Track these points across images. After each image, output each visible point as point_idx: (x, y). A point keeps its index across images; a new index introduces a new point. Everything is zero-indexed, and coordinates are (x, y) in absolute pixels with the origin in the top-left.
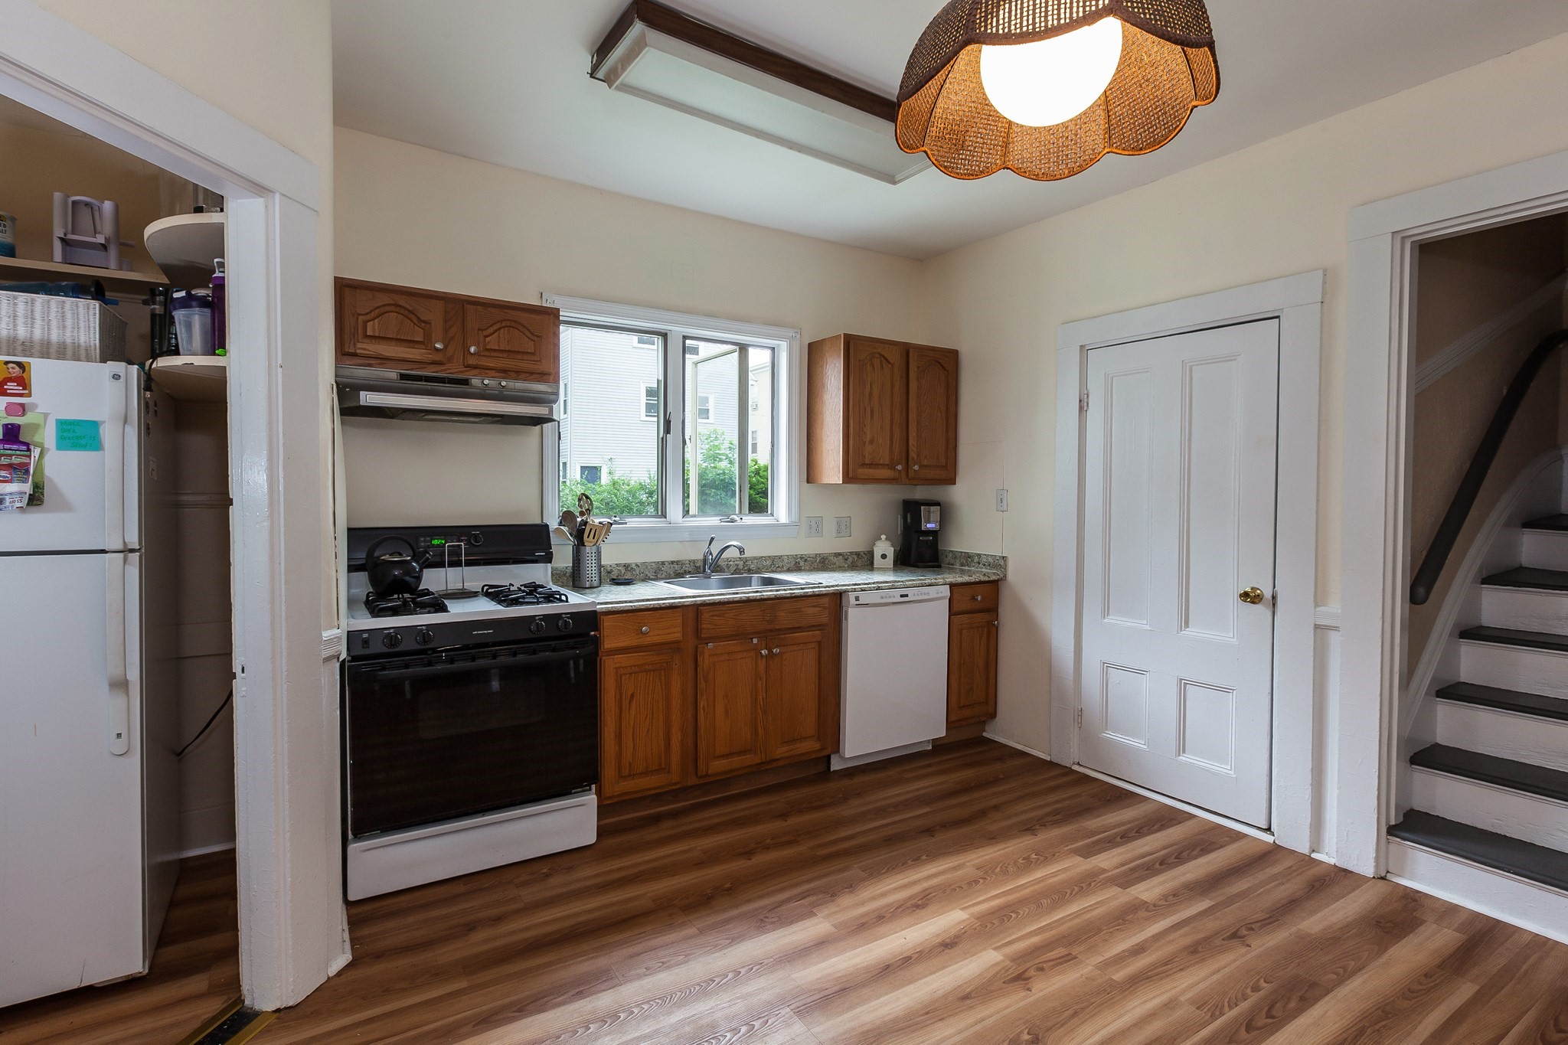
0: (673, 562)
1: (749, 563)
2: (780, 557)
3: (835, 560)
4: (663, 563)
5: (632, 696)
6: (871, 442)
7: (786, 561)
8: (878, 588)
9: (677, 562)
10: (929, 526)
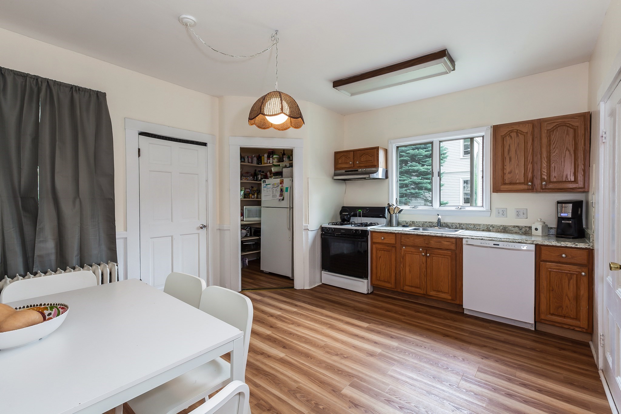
0: (430, 222)
1: (462, 225)
2: (479, 225)
3: (513, 229)
4: (426, 222)
5: (380, 257)
6: (510, 173)
7: (482, 226)
8: (482, 239)
9: (431, 222)
10: (562, 214)
